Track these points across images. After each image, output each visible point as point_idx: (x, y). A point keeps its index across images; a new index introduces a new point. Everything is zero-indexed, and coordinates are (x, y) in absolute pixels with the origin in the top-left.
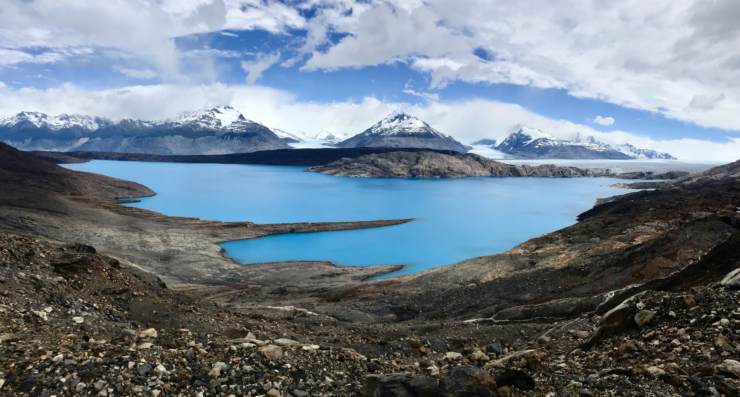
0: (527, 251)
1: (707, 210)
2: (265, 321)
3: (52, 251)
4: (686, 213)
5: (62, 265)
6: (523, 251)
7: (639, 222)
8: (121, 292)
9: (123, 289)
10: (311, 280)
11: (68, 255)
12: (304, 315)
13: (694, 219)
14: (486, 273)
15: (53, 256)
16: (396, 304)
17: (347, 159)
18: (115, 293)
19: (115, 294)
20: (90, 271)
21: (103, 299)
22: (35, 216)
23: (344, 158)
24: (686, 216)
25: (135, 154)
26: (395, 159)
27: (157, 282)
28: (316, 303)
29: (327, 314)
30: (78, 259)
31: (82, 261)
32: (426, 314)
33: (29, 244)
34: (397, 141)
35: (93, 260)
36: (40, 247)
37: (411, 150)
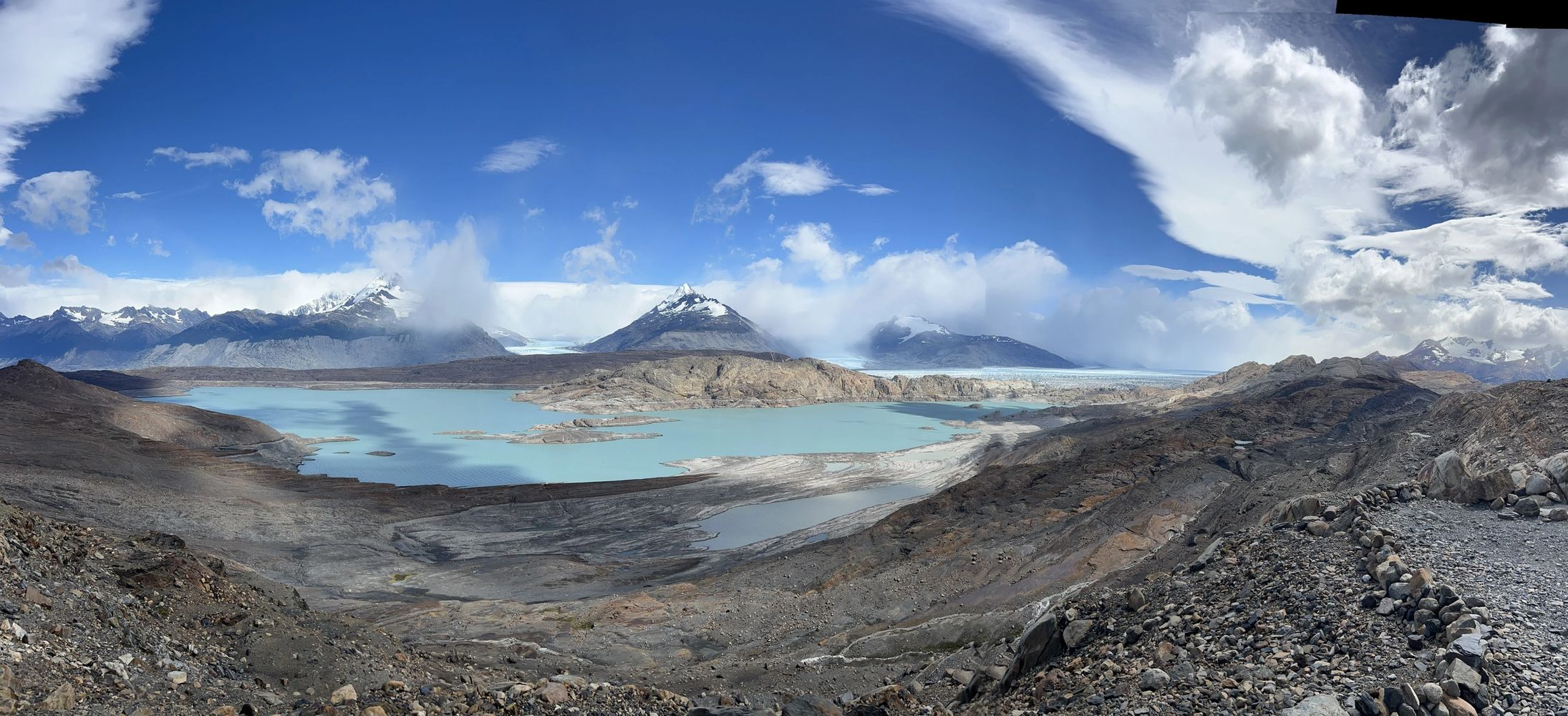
0: (897, 527)
1: (1191, 448)
2: (470, 667)
3: (115, 547)
4: (1159, 454)
5: (131, 573)
6: (891, 528)
7: (1086, 472)
8: (234, 621)
9: (238, 614)
10: (546, 589)
11: (143, 554)
12: (534, 655)
13: (1172, 464)
14: (833, 570)
15: (117, 556)
16: (691, 630)
17: (602, 371)
18: (224, 623)
19: (223, 625)
20: (179, 583)
21: (203, 635)
22: (79, 484)
23: (597, 370)
24: (1161, 460)
25: (247, 369)
26: (682, 368)
27: (293, 598)
28: (556, 633)
29: (574, 652)
30: (158, 561)
31: (166, 563)
32: (739, 648)
33: (76, 535)
34: (683, 338)
35: (184, 562)
36: (96, 541)
37: (709, 353)
